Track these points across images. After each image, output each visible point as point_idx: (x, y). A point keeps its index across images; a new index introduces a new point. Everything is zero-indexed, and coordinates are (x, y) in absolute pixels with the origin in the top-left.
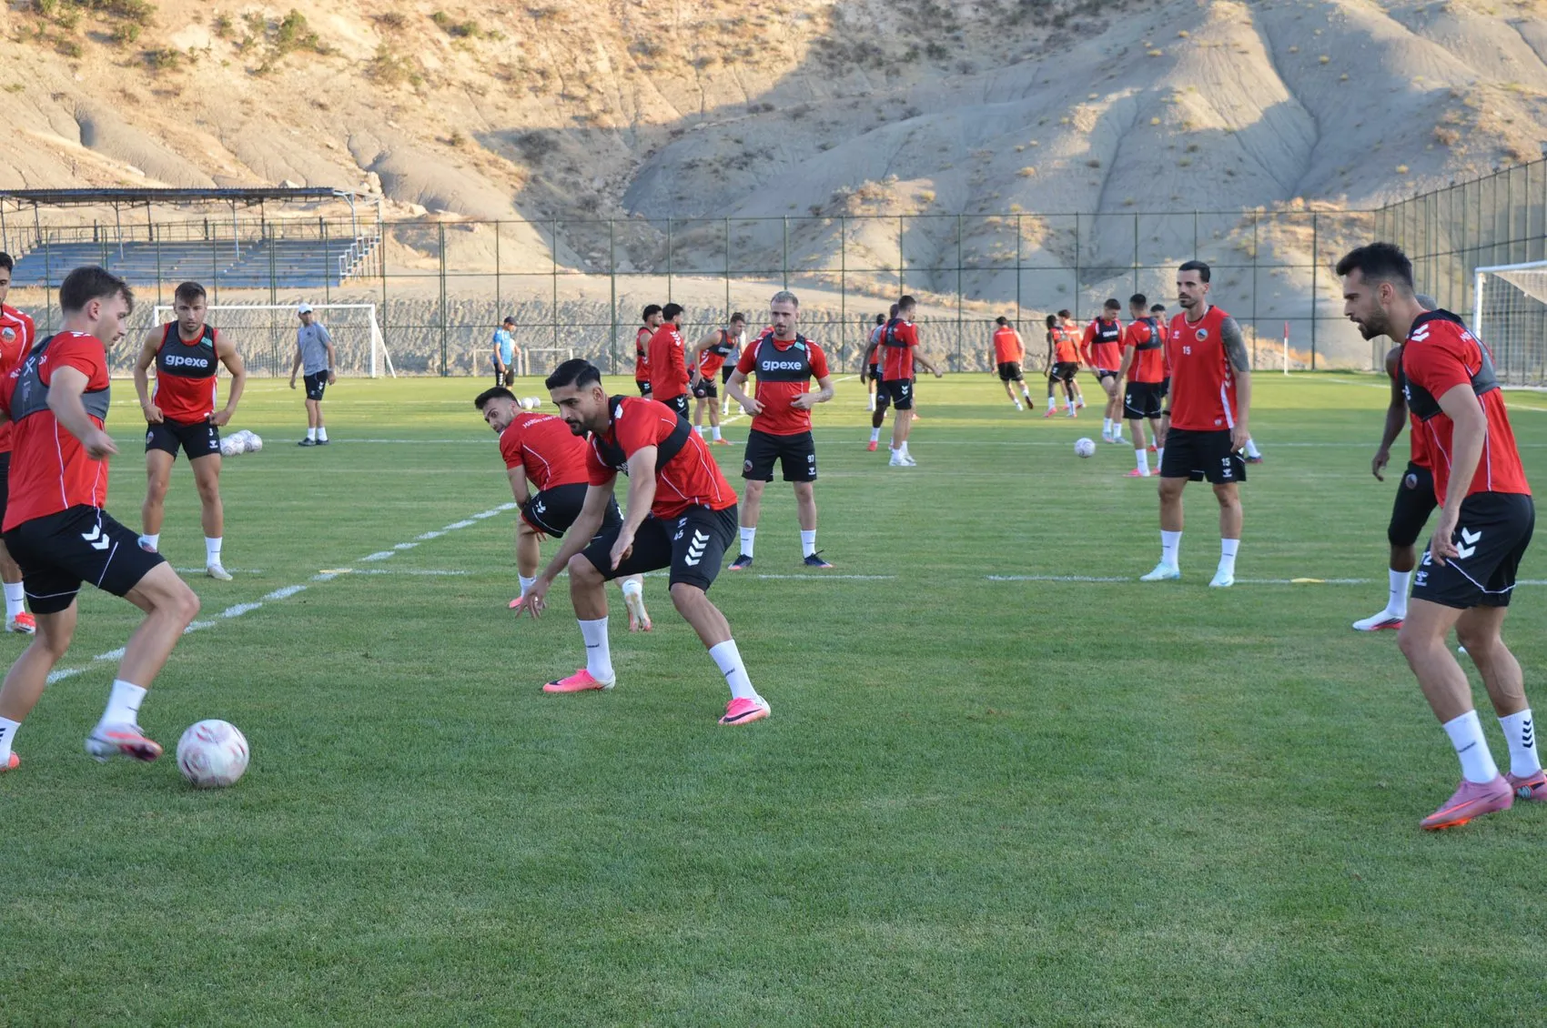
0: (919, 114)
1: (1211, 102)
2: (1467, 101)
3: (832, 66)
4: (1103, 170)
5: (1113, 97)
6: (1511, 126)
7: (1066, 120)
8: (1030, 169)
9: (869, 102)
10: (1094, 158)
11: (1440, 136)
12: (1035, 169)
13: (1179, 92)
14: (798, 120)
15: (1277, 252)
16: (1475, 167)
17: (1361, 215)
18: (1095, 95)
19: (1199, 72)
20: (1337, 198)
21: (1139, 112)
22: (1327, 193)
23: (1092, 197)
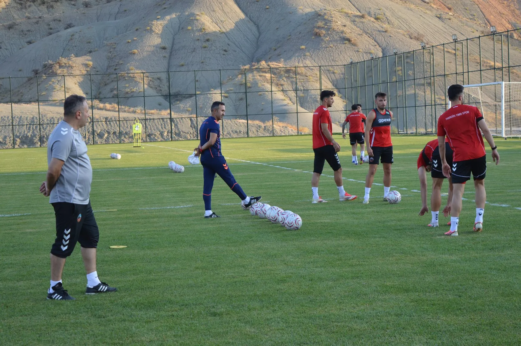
0: (74, 26)
1: (212, 19)
2: (326, 17)
3: (21, 4)
4: (168, 50)
5: (168, 17)
6: (346, 28)
7: (149, 28)
8: (136, 51)
9: (44, 21)
10: (163, 45)
11: (317, 33)
12: (138, 50)
13: (198, 15)
14: (11, 30)
15: (260, 85)
16: (334, 46)
17: (292, 68)
18: (159, 17)
19: (205, 5)
20: (279, 61)
21: (180, 24)
22: (270, 58)
23: (165, 63)
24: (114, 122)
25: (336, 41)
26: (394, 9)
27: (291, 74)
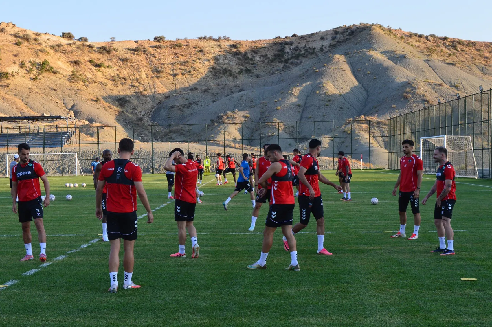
0: (244, 91)
1: (334, 86)
2: (413, 85)
3: (216, 76)
4: (302, 108)
5: (304, 85)
6: (427, 93)
7: (290, 92)
8: (279, 107)
9: (228, 87)
10: (299, 104)
11: (405, 96)
12: (281, 107)
13: (325, 83)
14: (206, 93)
15: (356, 132)
16: (416, 105)
17: (382, 121)
18: (298, 84)
19: (331, 77)
20: (374, 116)
21: (312, 89)
22: (371, 114)
23: (299, 116)
24: (235, 157)
25: (419, 102)
26: (469, 79)
27: (381, 125)
